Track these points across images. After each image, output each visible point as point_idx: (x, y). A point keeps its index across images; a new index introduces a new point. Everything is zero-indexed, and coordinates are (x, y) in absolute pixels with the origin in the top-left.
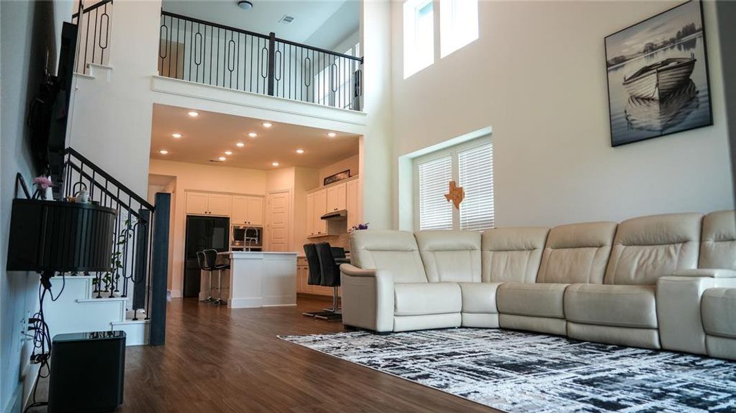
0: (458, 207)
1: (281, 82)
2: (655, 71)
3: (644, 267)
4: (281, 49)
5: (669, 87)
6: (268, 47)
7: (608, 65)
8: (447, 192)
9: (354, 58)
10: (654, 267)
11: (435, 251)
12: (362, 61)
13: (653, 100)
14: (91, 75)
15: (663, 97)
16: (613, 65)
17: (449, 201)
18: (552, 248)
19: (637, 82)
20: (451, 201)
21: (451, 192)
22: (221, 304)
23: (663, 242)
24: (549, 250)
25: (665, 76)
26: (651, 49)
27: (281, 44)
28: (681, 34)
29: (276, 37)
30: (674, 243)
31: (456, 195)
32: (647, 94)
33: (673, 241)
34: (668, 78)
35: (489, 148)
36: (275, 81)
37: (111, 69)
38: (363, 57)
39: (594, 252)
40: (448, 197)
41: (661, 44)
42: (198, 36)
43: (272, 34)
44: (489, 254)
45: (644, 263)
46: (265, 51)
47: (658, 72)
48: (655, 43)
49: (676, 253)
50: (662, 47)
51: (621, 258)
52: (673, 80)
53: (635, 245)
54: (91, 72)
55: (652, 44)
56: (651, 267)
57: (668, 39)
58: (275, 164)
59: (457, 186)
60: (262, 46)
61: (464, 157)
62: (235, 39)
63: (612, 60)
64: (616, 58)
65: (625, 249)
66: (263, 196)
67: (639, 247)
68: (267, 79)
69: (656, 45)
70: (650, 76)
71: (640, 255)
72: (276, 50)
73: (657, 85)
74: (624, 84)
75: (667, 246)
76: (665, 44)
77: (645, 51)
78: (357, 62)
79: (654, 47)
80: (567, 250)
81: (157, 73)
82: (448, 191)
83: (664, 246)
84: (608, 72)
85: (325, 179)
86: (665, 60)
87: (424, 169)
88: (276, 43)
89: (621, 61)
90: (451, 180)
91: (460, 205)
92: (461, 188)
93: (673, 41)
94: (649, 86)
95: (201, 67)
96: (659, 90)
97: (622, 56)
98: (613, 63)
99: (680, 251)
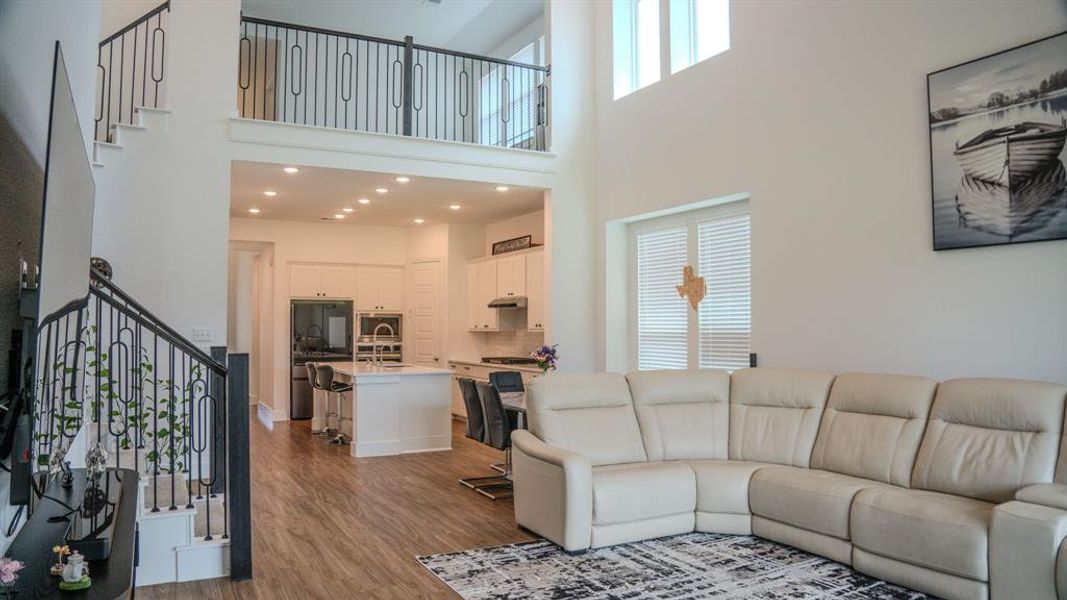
0: (695, 308)
1: (422, 113)
2: (1005, 139)
3: (974, 465)
4: (423, 62)
5: (1026, 168)
6: (402, 59)
7: (932, 120)
8: (680, 282)
9: (537, 69)
10: (989, 467)
11: (660, 404)
12: (548, 71)
13: (999, 185)
14: (141, 124)
15: (1016, 183)
16: (940, 121)
17: (682, 295)
18: (836, 409)
19: (975, 153)
20: (685, 297)
21: (685, 284)
22: (343, 443)
23: (1004, 427)
24: (832, 412)
25: (1019, 149)
26: (999, 103)
27: (423, 53)
28: (1048, 86)
29: (415, 42)
30: (1021, 431)
31: (693, 288)
32: (992, 174)
33: (1020, 427)
34: (1025, 155)
35: (744, 223)
36: (414, 112)
37: (169, 112)
38: (550, 66)
39: (900, 426)
40: (682, 290)
41: (1016, 97)
42: (296, 50)
43: (409, 39)
44: (741, 410)
45: (974, 455)
46: (398, 65)
47: (1010, 141)
48: (1006, 95)
49: (1023, 447)
50: (1017, 102)
51: (939, 443)
52: (1032, 157)
53: (962, 423)
54: (141, 120)
55: (1002, 96)
56: (984, 464)
57: (1026, 90)
58: (419, 221)
59: (695, 275)
60: (393, 58)
61: (707, 231)
62: (352, 50)
63: (939, 112)
64: (944, 110)
65: (947, 427)
66: (403, 267)
67: (966, 428)
68: (401, 110)
69: (1007, 98)
70: (996, 147)
71: (968, 441)
72: (414, 62)
73: (1007, 162)
74: (956, 154)
75: (1011, 433)
76: (1022, 98)
77: (990, 105)
78: (541, 73)
79: (1004, 100)
80: (859, 415)
81: (236, 114)
82: (682, 281)
83: (1007, 432)
84: (931, 130)
85: (494, 245)
86: (1020, 123)
87: (645, 241)
88: (415, 51)
89: (951, 116)
90: (686, 264)
91: (700, 305)
92: (702, 279)
93: (1034, 94)
94: (994, 162)
95: (301, 98)
96: (1009, 171)
97: (954, 109)
98: (941, 118)
99: (1029, 447)
